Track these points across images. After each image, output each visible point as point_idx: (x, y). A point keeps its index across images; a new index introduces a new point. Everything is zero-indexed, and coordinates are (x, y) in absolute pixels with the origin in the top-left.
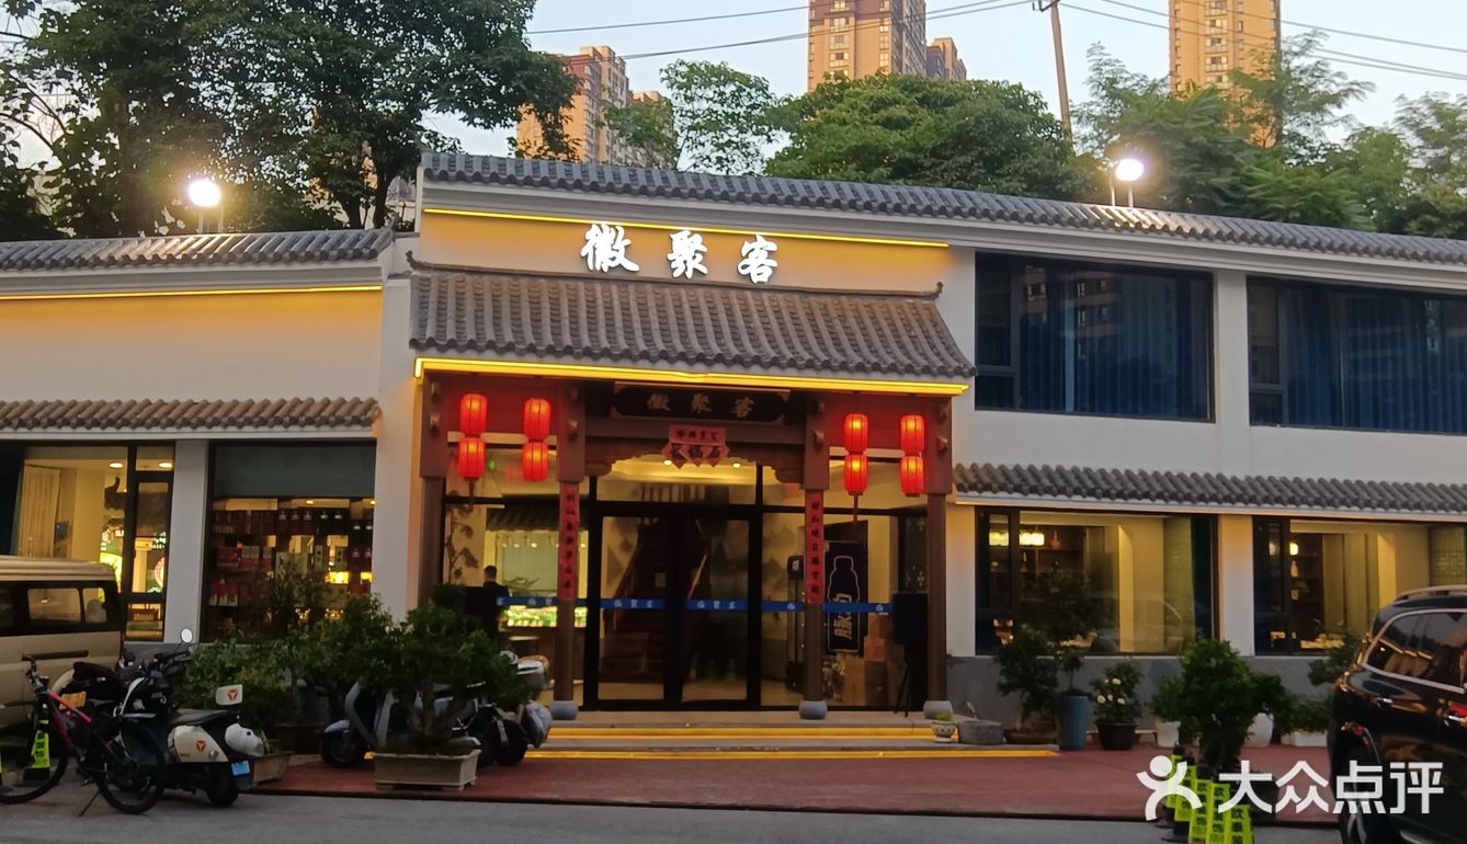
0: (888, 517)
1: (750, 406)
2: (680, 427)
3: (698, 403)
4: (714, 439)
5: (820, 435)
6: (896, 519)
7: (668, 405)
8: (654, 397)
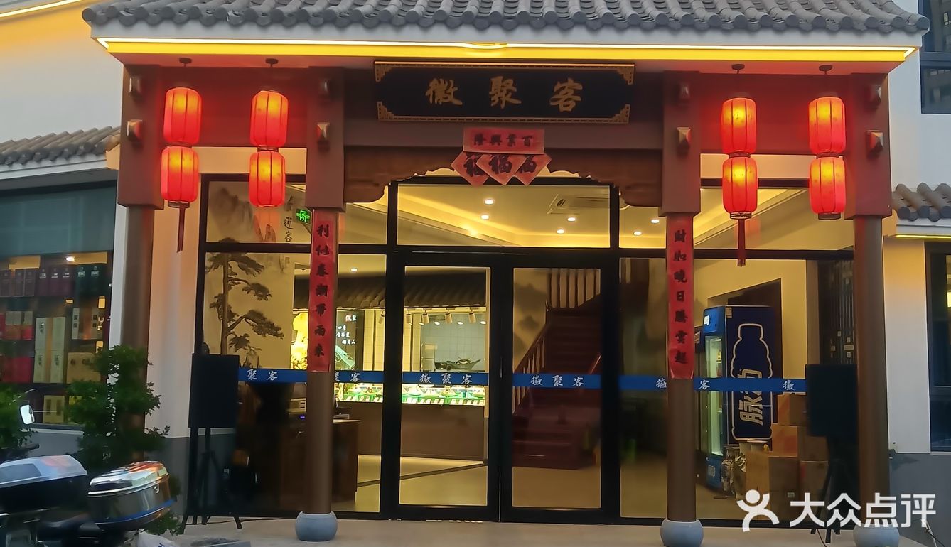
0: (802, 263)
1: (576, 93)
2: (479, 129)
3: (500, 91)
4: (528, 145)
5: (685, 132)
6: (814, 263)
7: (456, 95)
8: (433, 84)
